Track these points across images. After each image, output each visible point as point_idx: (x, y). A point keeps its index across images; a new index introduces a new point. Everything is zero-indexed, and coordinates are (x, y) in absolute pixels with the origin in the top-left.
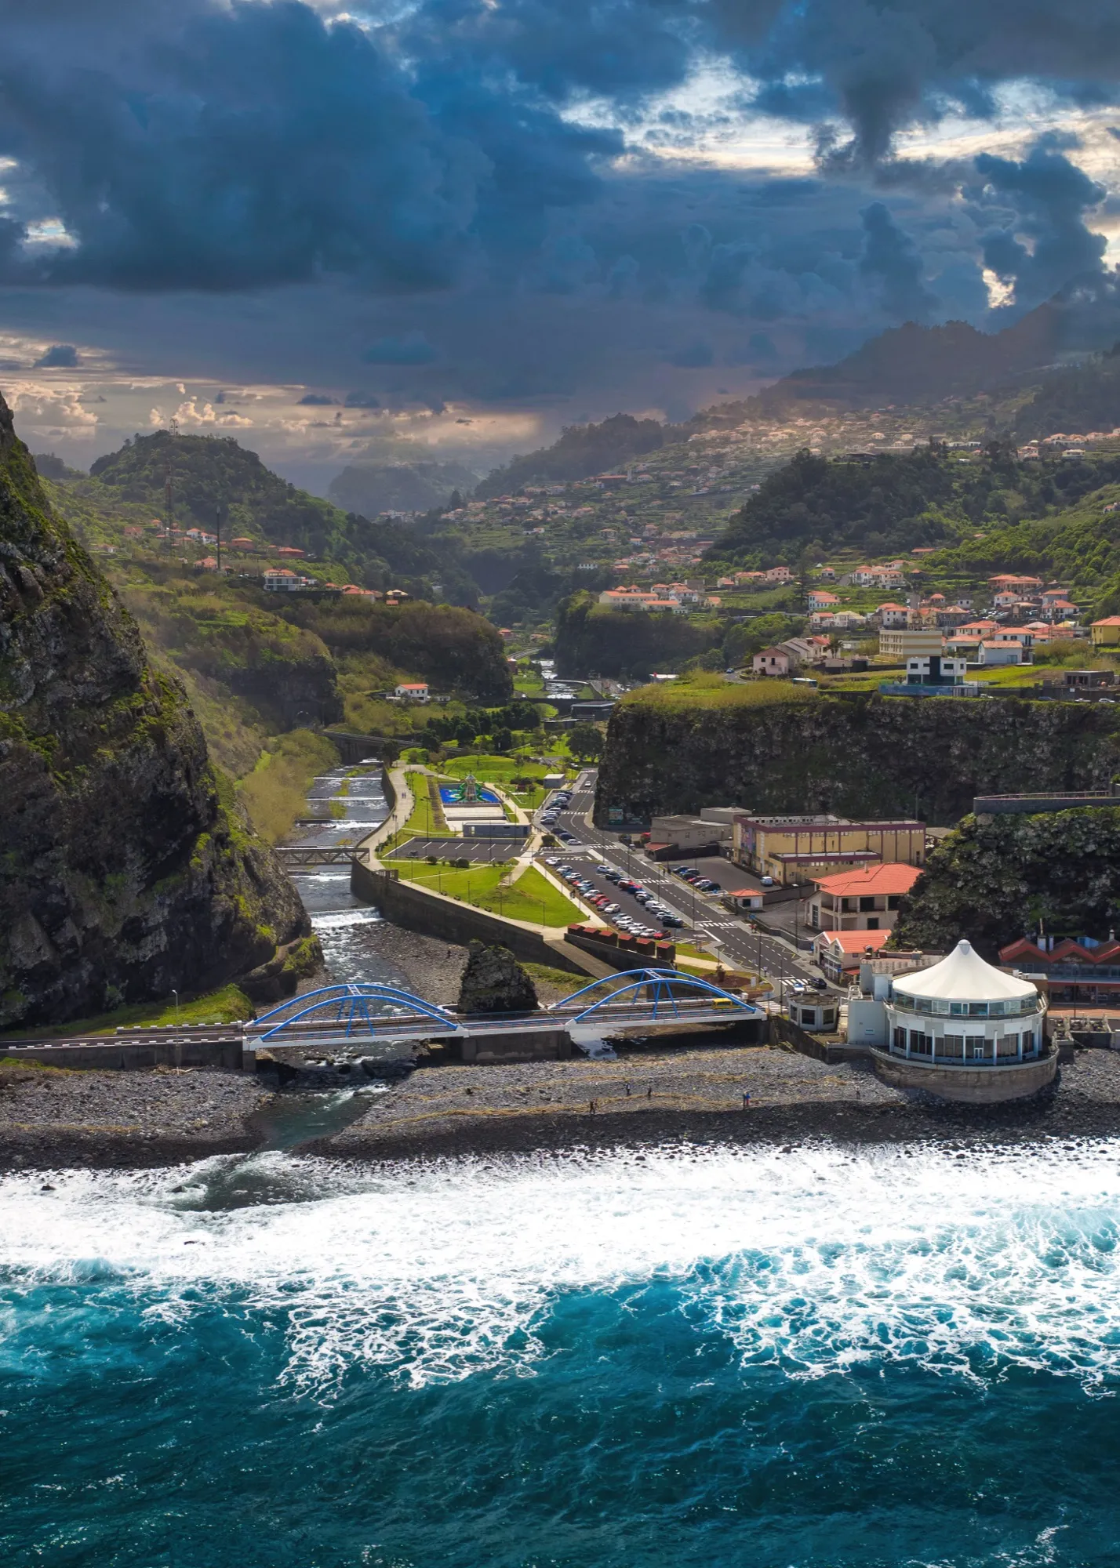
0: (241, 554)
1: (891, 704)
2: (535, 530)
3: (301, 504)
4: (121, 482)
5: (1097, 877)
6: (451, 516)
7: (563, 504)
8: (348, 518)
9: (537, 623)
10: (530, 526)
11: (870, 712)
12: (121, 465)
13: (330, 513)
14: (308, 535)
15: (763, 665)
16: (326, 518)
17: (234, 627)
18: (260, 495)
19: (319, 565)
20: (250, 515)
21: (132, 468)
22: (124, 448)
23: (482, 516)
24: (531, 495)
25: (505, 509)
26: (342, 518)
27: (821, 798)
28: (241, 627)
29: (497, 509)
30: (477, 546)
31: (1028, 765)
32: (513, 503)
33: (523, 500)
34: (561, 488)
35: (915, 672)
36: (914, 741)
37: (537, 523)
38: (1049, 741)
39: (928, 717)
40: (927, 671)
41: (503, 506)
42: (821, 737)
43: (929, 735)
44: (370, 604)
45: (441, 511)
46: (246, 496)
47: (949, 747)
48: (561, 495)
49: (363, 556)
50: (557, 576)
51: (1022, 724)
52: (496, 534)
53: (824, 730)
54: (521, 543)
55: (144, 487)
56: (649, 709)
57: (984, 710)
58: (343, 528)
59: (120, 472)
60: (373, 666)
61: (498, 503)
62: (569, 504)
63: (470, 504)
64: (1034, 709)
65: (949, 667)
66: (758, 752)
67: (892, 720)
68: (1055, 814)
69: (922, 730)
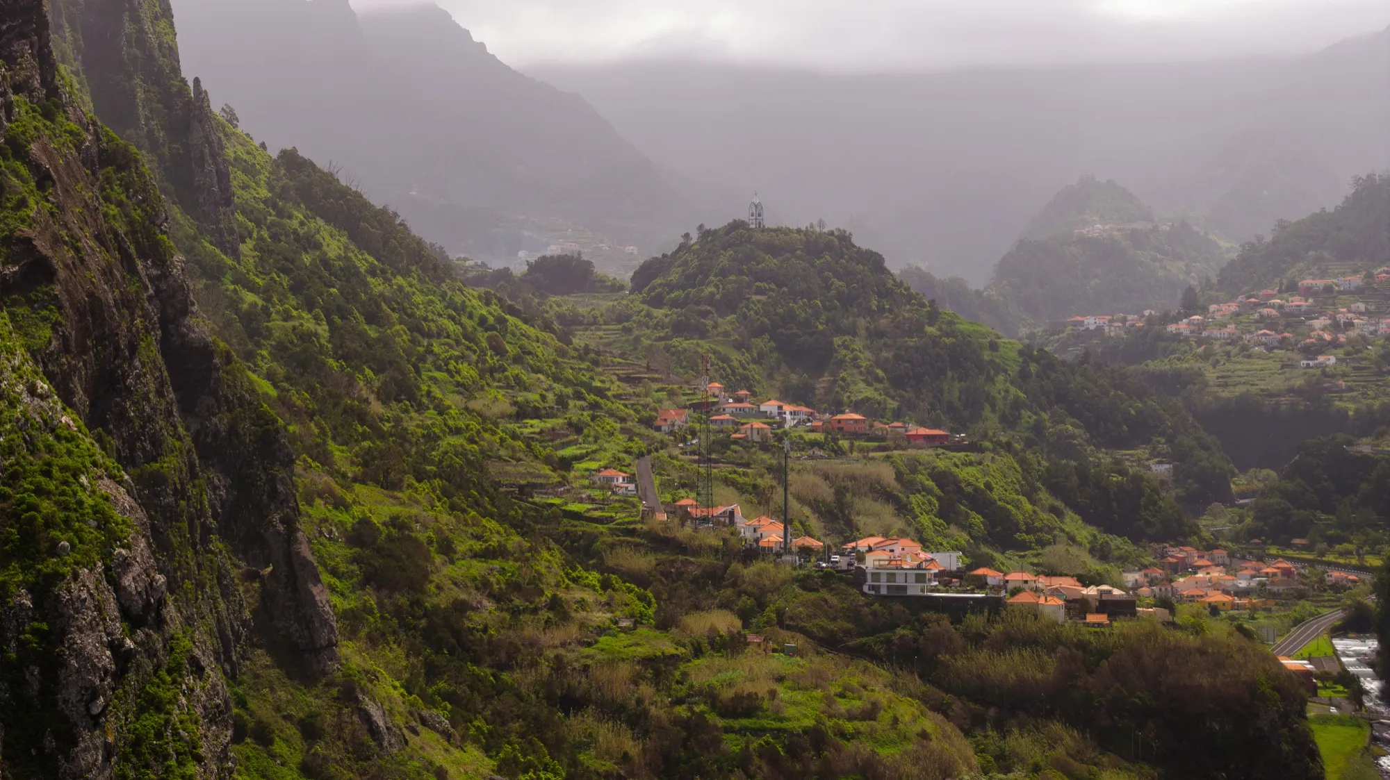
0: (845, 444)
2: (1321, 359)
3: (948, 336)
4: (674, 304)
6: (1183, 327)
7: (1362, 307)
8: (1021, 353)
9: (1332, 541)
10: (1310, 352)
12: (674, 277)
13: (993, 347)
14: (957, 385)
16: (987, 355)
17: (791, 734)
18: (884, 322)
19: (973, 457)
20: (868, 354)
21: (690, 280)
22: (682, 247)
23: (1231, 328)
24: (1308, 292)
25: (1269, 317)
26: (1014, 354)
28: (806, 731)
29: (1256, 316)
30: (1226, 385)
32: (1281, 307)
33: (1296, 301)
34: (1356, 280)
37: (1321, 348)
41: (1265, 311)
44: (1055, 624)
45: (1167, 318)
46: (862, 323)
48: (1358, 293)
49: (1045, 416)
50: (1366, 457)
52: (1258, 364)
54: (1299, 382)
55: (705, 314)
58: (1014, 369)
59: (671, 287)
60: (1060, 751)
61: (1257, 305)
62: (1372, 308)
63: (1213, 308)
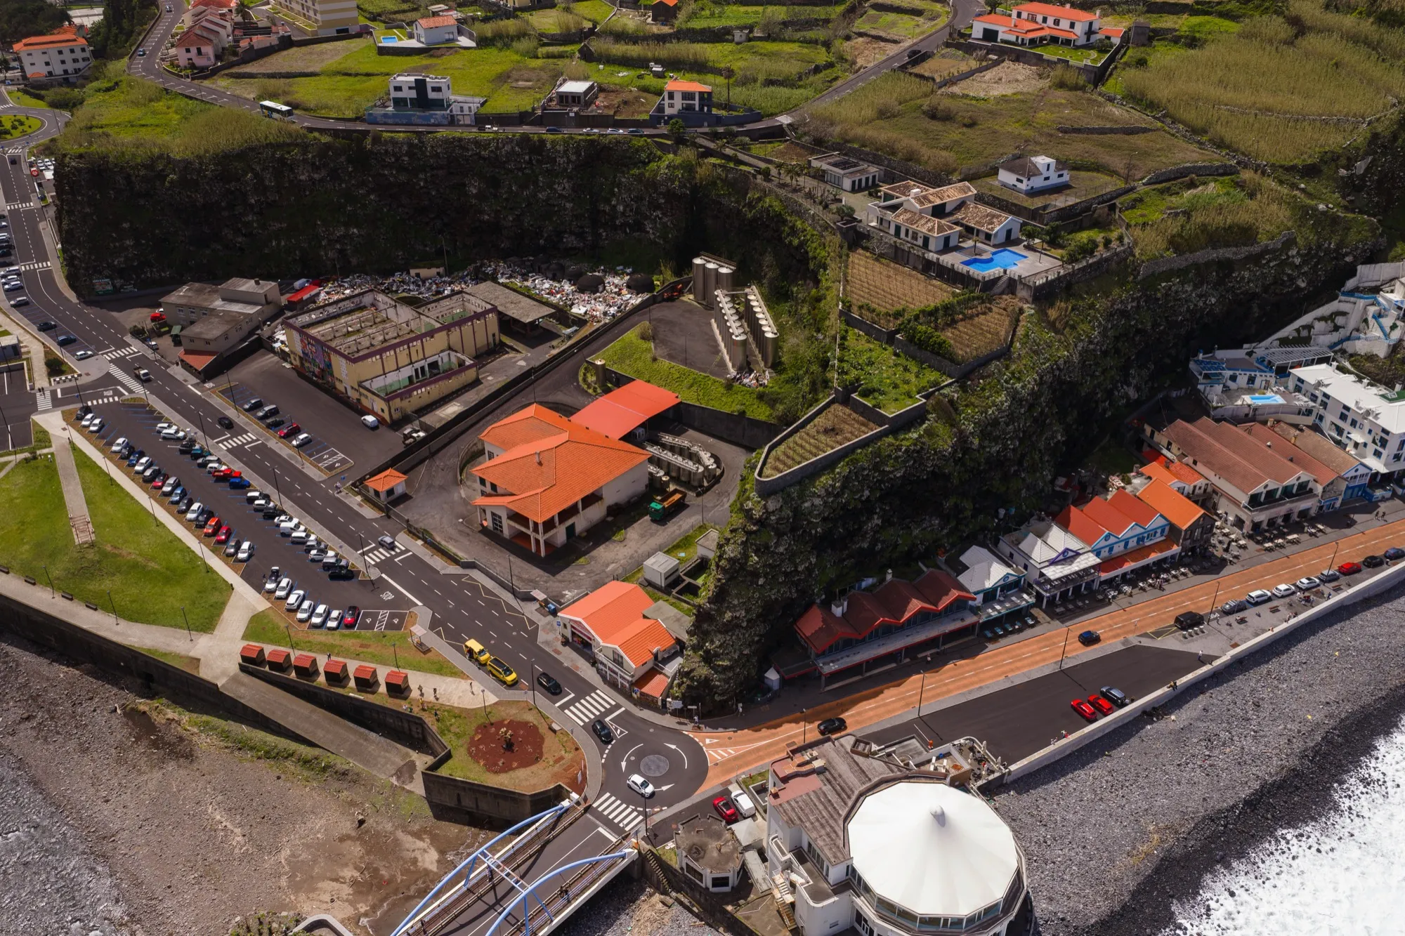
1: (393, 142)
5: (870, 519)
11: (371, 152)
15: (189, 56)
27: (338, 246)
31: (551, 202)
35: (399, 95)
36: (426, 180)
38: (570, 178)
39: (437, 155)
40: (413, 94)
42: (321, 180)
43: (440, 172)
47: (464, 185)
51: (538, 161)
53: (323, 173)
56: (104, 158)
57: (497, 148)
64: (549, 146)
65: (437, 89)
66: (253, 201)
67: (397, 160)
68: (833, 471)
69: (432, 168)
